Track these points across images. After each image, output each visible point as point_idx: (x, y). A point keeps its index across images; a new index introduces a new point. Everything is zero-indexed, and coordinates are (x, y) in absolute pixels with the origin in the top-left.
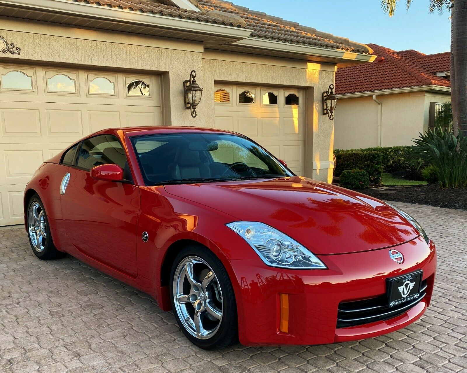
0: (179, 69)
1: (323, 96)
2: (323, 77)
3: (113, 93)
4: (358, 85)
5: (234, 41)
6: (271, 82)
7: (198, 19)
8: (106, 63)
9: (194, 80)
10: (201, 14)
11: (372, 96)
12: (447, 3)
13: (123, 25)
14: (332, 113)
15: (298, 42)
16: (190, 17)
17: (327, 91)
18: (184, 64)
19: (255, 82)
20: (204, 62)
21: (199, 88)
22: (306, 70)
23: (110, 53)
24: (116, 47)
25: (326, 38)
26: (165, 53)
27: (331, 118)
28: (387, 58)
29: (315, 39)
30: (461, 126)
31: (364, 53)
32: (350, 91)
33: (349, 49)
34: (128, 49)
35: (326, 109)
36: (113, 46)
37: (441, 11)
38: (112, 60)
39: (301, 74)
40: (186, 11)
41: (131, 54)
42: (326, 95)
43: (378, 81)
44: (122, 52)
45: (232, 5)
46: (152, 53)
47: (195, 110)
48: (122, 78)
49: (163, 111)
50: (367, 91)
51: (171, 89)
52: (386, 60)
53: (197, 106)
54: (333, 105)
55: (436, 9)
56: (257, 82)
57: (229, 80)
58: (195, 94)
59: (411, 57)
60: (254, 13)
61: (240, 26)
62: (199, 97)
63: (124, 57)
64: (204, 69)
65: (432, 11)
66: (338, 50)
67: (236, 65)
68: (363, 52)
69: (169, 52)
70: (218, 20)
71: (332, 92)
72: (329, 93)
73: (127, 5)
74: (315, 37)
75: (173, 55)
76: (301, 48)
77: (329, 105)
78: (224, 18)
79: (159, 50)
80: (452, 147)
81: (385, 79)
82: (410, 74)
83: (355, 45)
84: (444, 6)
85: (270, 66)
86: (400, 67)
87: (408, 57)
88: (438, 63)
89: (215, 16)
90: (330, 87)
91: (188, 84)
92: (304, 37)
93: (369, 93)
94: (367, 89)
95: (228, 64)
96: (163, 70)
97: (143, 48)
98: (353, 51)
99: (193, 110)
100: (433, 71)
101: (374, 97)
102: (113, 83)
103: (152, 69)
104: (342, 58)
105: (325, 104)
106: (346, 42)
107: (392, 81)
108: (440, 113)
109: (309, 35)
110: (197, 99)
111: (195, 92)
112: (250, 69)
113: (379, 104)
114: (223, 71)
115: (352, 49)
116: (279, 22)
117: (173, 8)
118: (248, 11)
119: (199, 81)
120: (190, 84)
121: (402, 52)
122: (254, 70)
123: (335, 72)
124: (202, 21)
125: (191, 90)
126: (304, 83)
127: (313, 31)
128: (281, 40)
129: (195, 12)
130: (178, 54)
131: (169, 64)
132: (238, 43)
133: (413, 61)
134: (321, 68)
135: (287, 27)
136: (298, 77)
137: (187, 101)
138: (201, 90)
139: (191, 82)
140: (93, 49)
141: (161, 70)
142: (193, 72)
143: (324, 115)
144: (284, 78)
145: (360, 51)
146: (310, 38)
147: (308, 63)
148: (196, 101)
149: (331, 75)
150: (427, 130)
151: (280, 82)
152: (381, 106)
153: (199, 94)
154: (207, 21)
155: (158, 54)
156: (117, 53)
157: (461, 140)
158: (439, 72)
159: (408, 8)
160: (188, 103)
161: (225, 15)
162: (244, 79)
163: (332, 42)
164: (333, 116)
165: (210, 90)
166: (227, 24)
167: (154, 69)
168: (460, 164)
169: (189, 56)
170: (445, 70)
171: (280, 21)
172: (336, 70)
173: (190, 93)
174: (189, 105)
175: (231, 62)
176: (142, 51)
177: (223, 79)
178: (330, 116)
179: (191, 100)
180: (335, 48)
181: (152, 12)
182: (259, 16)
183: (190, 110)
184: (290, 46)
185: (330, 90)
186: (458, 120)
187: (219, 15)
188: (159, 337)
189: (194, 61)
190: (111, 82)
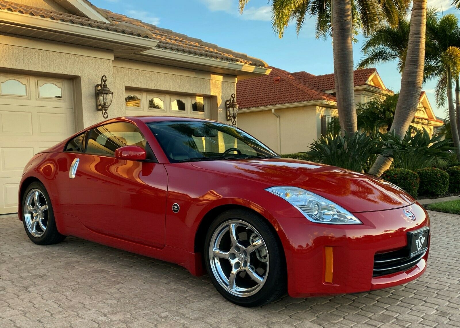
0: (90, 74)
1: (226, 104)
2: (226, 87)
3: (25, 95)
4: (259, 100)
5: (142, 51)
6: (178, 90)
7: (107, 29)
8: (17, 66)
9: (104, 84)
10: (111, 25)
11: (271, 110)
12: (329, 30)
13: (35, 31)
14: (234, 119)
15: (201, 55)
16: (100, 26)
17: (229, 100)
18: (95, 70)
19: (164, 89)
20: (115, 70)
21: (110, 91)
22: (210, 81)
23: (22, 57)
24: (28, 52)
25: (227, 53)
26: (76, 59)
27: (234, 124)
28: (283, 77)
29: (217, 53)
30: (347, 129)
31: (260, 67)
32: (252, 106)
33: (247, 62)
34: (40, 54)
35: (229, 116)
36: (25, 50)
37: (325, 38)
38: (24, 63)
39: (205, 84)
40: (96, 22)
41: (43, 59)
42: (229, 103)
43: (276, 97)
44: (34, 56)
45: (141, 22)
46: (64, 58)
47: (107, 111)
48: (34, 82)
49: (75, 113)
50: (267, 106)
51: (82, 92)
52: (282, 80)
53: (108, 109)
54: (235, 112)
55: (321, 37)
56: (165, 89)
57: (139, 87)
58: (106, 97)
59: (303, 77)
60: (161, 30)
61: (148, 37)
62: (110, 99)
63: (36, 61)
64: (115, 76)
65: (318, 37)
66: (238, 63)
67: (145, 74)
68: (260, 65)
69: (81, 58)
70: (127, 31)
71: (233, 101)
72: (232, 102)
73: (38, 13)
74: (217, 52)
75: (84, 61)
76: (204, 60)
77: (232, 112)
78: (132, 29)
79: (70, 56)
80: (340, 146)
81: (282, 95)
82: (302, 91)
83: (251, 59)
84: (328, 34)
85: (177, 76)
86: (294, 85)
87: (301, 78)
88: (326, 82)
89: (124, 27)
90: (232, 96)
91: (99, 88)
92: (207, 51)
93: (268, 108)
94: (266, 104)
95: (137, 72)
96: (75, 75)
97: (55, 54)
98: (251, 64)
99: (104, 111)
100: (322, 89)
101: (273, 110)
102: (25, 86)
103: (63, 73)
104: (242, 70)
105: (228, 112)
106: (244, 57)
107: (287, 97)
108: (330, 124)
109: (211, 50)
110: (108, 101)
111: (106, 95)
112: (158, 78)
113: (278, 117)
114: (133, 78)
115: (250, 63)
116: (184, 39)
117: (84, 19)
118: (156, 28)
119: (110, 85)
120: (101, 87)
121: (295, 73)
122: (162, 78)
123: (235, 84)
124: (111, 30)
125: (102, 93)
126: (208, 92)
127: (215, 47)
128: (186, 52)
129: (105, 23)
130: (89, 61)
131: (81, 69)
132: (146, 52)
133: (305, 81)
134: (223, 79)
135: (191, 42)
136: (203, 86)
137: (99, 104)
138: (112, 94)
139: (102, 87)
140: (5, 52)
141: (72, 74)
142: (104, 77)
143: (228, 121)
144: (190, 87)
145: (257, 64)
146: (212, 52)
147: (211, 75)
148: (107, 103)
149: (233, 86)
150: (320, 137)
151: (186, 90)
152: (280, 118)
153: (110, 97)
154: (116, 31)
155: (69, 60)
156: (29, 57)
157: (348, 140)
158: (327, 90)
159: (298, 34)
160: (100, 105)
161: (133, 27)
162: (153, 86)
163: (231, 56)
164: (235, 121)
165: (121, 95)
166: (135, 34)
167: (66, 73)
168: (348, 161)
169: (100, 62)
170: (332, 88)
171: (185, 37)
172: (236, 82)
173: (102, 96)
174: (100, 107)
175: (141, 71)
176: (54, 57)
177: (133, 85)
178: (233, 121)
179: (103, 102)
180: (234, 61)
181: (63, 20)
182: (166, 33)
183: (102, 112)
184: (195, 58)
185: (232, 99)
186: (345, 124)
187: (128, 27)
188: (61, 313)
189: (105, 67)
190: (22, 84)
